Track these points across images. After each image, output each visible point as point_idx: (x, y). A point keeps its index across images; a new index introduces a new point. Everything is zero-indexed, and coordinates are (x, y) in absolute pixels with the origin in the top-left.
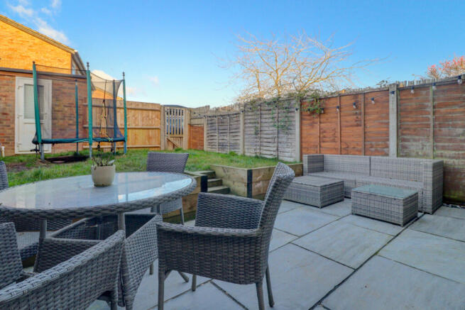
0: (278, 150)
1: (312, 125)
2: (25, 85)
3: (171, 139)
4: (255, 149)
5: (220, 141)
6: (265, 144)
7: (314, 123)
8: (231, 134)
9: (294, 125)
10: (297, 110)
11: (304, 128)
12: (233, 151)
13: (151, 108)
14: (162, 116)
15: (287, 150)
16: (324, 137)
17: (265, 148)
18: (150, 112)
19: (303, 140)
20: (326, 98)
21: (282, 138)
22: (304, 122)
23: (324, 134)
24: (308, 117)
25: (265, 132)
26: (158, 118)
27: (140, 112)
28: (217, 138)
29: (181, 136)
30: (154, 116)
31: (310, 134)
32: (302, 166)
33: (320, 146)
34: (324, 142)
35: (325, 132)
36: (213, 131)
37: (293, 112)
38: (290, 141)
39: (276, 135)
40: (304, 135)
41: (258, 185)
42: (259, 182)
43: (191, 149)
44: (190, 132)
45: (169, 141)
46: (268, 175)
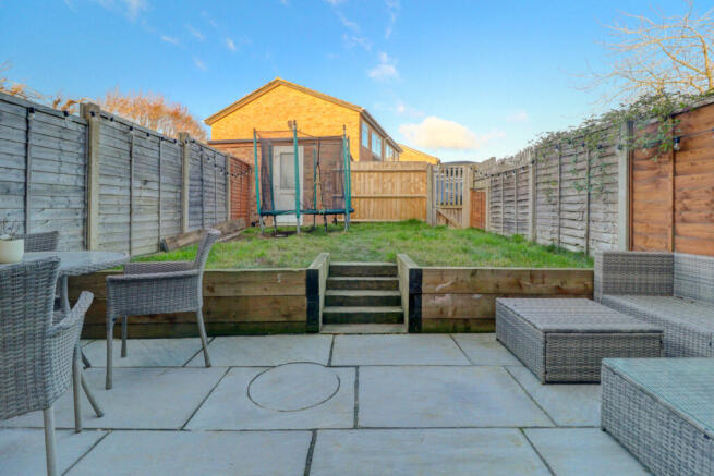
0: (587, 236)
1: (656, 182)
2: (282, 154)
3: (444, 212)
4: (552, 233)
5: (507, 216)
6: (567, 223)
7: (660, 175)
8: (520, 204)
9: (615, 183)
10: (620, 148)
11: (638, 187)
12: (520, 233)
13: (413, 168)
14: (429, 178)
15: (606, 237)
16: (686, 209)
17: (568, 232)
18: (412, 174)
19: (636, 216)
20: (689, 111)
21: (596, 211)
22: (639, 174)
23: (685, 201)
24: (645, 163)
25: (568, 200)
26: (423, 181)
27: (399, 174)
28: (501, 210)
29: (459, 206)
30: (417, 180)
31: (650, 203)
32: (592, 275)
33: (674, 233)
34: (684, 221)
35: (687, 197)
36: (497, 199)
37: (613, 154)
38: (611, 217)
39: (585, 206)
40: (638, 206)
41: (439, 300)
42: (441, 294)
43: (472, 228)
44: (472, 200)
45: (439, 214)
46: (470, 283)
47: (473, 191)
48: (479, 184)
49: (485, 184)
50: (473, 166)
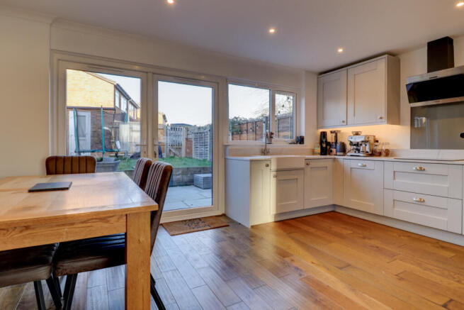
3: (172, 150)
5: (201, 151)
14: (165, 132)
26: (162, 134)
28: (198, 149)
29: (180, 147)
36: (197, 144)
41: (178, 177)
42: (179, 175)
43: (186, 157)
44: (186, 144)
45: (170, 150)
46: (187, 171)
47: (187, 139)
48: (190, 136)
49: (191, 136)
50: (187, 127)
